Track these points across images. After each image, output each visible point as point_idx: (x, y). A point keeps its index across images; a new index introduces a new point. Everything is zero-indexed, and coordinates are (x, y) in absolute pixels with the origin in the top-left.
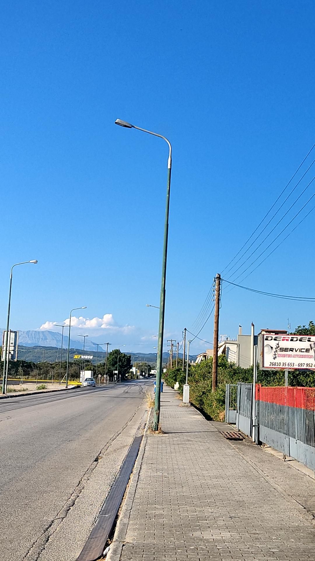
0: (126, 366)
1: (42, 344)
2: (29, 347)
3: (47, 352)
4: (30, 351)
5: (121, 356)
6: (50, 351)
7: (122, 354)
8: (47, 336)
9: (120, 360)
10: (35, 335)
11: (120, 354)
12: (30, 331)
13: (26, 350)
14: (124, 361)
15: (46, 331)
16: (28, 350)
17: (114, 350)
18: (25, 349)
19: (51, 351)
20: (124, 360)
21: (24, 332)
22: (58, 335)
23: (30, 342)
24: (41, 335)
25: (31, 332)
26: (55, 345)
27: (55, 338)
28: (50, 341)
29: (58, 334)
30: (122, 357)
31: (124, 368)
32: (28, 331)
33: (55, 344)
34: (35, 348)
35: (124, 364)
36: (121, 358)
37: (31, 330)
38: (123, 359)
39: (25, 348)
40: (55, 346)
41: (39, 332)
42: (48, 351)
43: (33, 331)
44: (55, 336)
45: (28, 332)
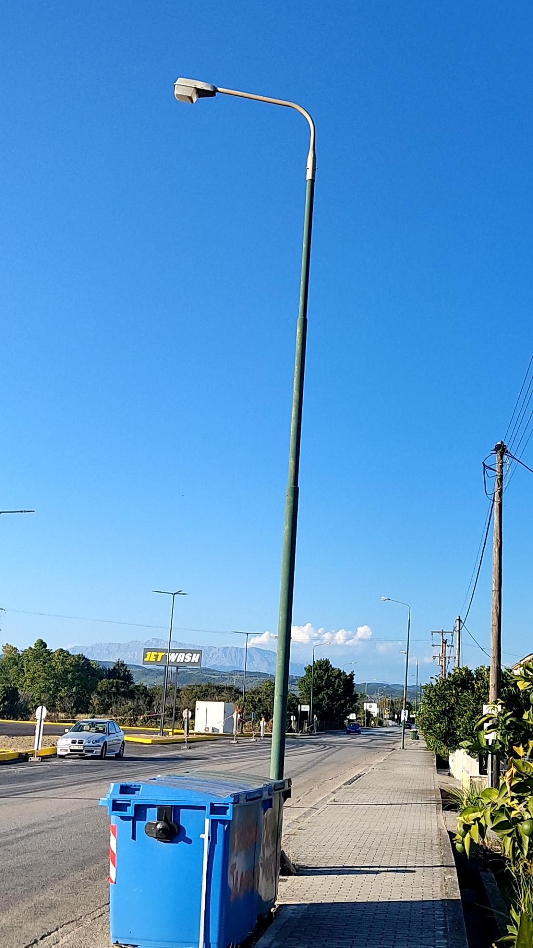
0: (342, 697)
2: (224, 672)
3: (251, 680)
4: (226, 678)
5: (331, 675)
6: (255, 678)
7: (333, 669)
8: (254, 656)
9: (329, 684)
10: (235, 653)
11: (330, 669)
12: (228, 647)
13: (220, 677)
14: (339, 686)
16: (223, 676)
17: (318, 661)
18: (217, 675)
19: (257, 679)
20: (339, 682)
21: (219, 649)
22: (270, 655)
23: (227, 665)
26: (266, 670)
27: (266, 659)
28: (258, 664)
29: (271, 653)
30: (333, 677)
34: (233, 673)
36: (331, 678)
37: (231, 646)
38: (335, 681)
39: (218, 673)
42: (254, 678)
43: (233, 647)
44: (266, 656)
45: (225, 649)
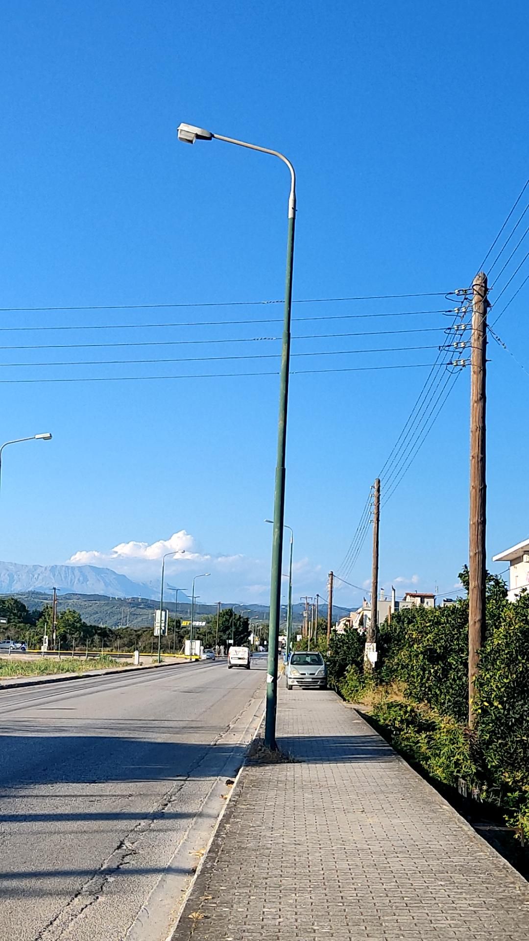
0: (242, 633)
1: (78, 589)
2: (58, 594)
3: (90, 604)
5: (234, 619)
6: (95, 602)
7: (235, 615)
8: (88, 575)
9: (234, 624)
10: (65, 572)
12: (56, 566)
14: (240, 625)
15: (86, 566)
18: (50, 600)
19: (97, 603)
20: (240, 623)
21: (46, 568)
23: (58, 587)
24: (77, 572)
25: (58, 567)
27: (103, 578)
28: (94, 585)
29: (107, 572)
30: (236, 620)
31: (239, 635)
32: (52, 567)
33: (103, 590)
34: (68, 597)
35: (240, 630)
37: (59, 564)
38: (237, 623)
40: (101, 593)
41: (73, 568)
42: (92, 602)
43: (61, 566)
44: (102, 575)
45: (53, 569)
